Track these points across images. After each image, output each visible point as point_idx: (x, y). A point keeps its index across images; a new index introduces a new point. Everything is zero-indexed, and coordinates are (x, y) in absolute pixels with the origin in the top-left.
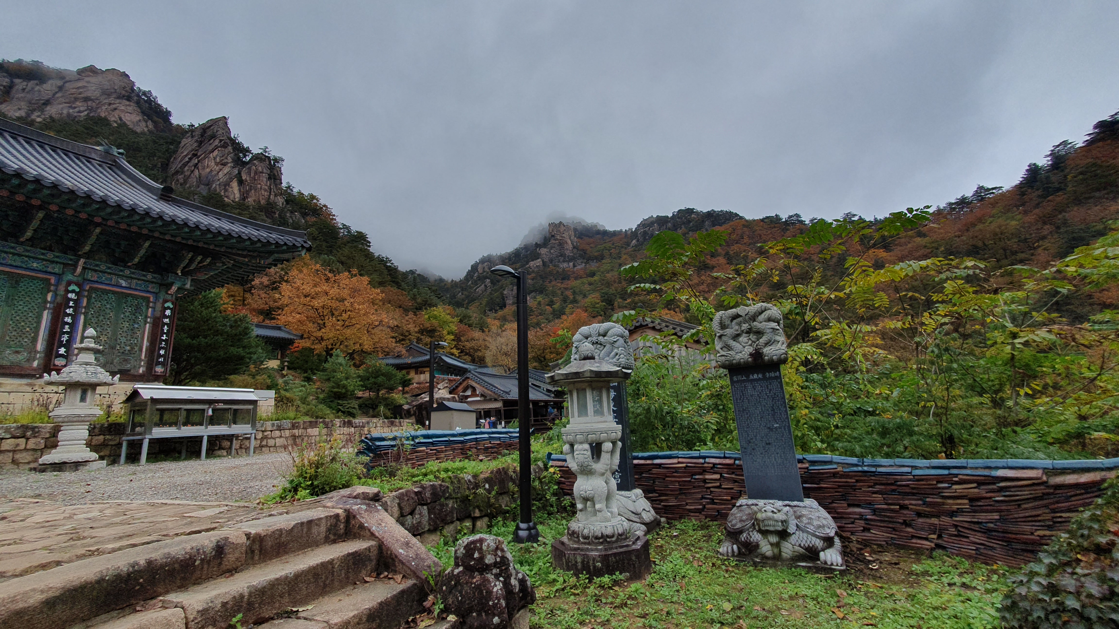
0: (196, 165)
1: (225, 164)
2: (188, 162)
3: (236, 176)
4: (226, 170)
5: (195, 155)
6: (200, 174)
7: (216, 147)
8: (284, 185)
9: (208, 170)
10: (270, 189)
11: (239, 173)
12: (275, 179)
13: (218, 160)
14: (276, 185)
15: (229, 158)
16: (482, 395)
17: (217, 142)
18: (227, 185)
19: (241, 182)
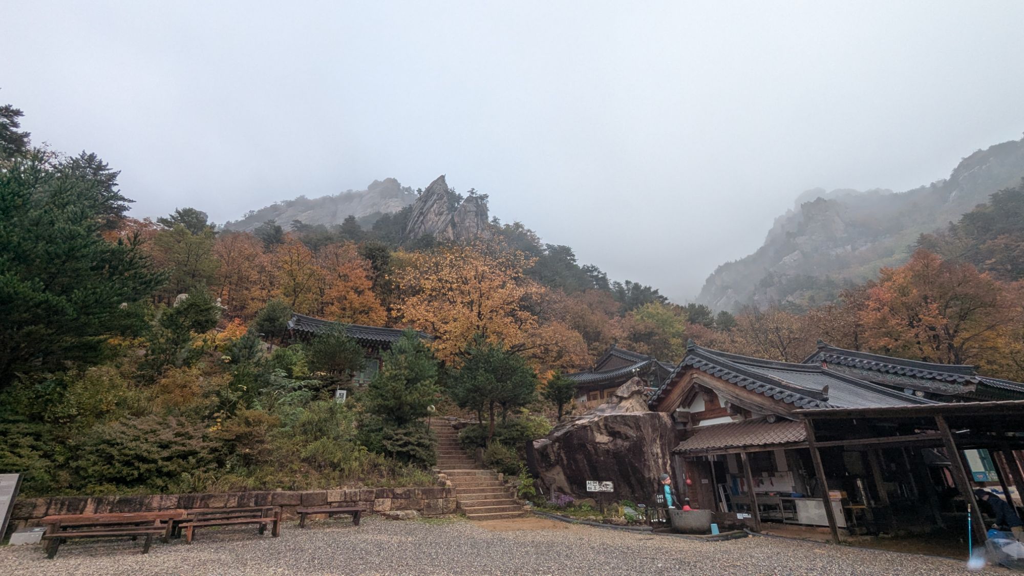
0: (422, 222)
1: (441, 214)
2: (417, 221)
3: (449, 221)
4: (443, 218)
5: (421, 213)
6: (425, 229)
7: (435, 201)
8: (490, 219)
9: (430, 223)
10: (478, 225)
11: (453, 217)
12: (482, 215)
13: (436, 212)
14: (482, 220)
15: (445, 207)
16: (736, 410)
17: (435, 197)
18: (445, 230)
19: (454, 226)
